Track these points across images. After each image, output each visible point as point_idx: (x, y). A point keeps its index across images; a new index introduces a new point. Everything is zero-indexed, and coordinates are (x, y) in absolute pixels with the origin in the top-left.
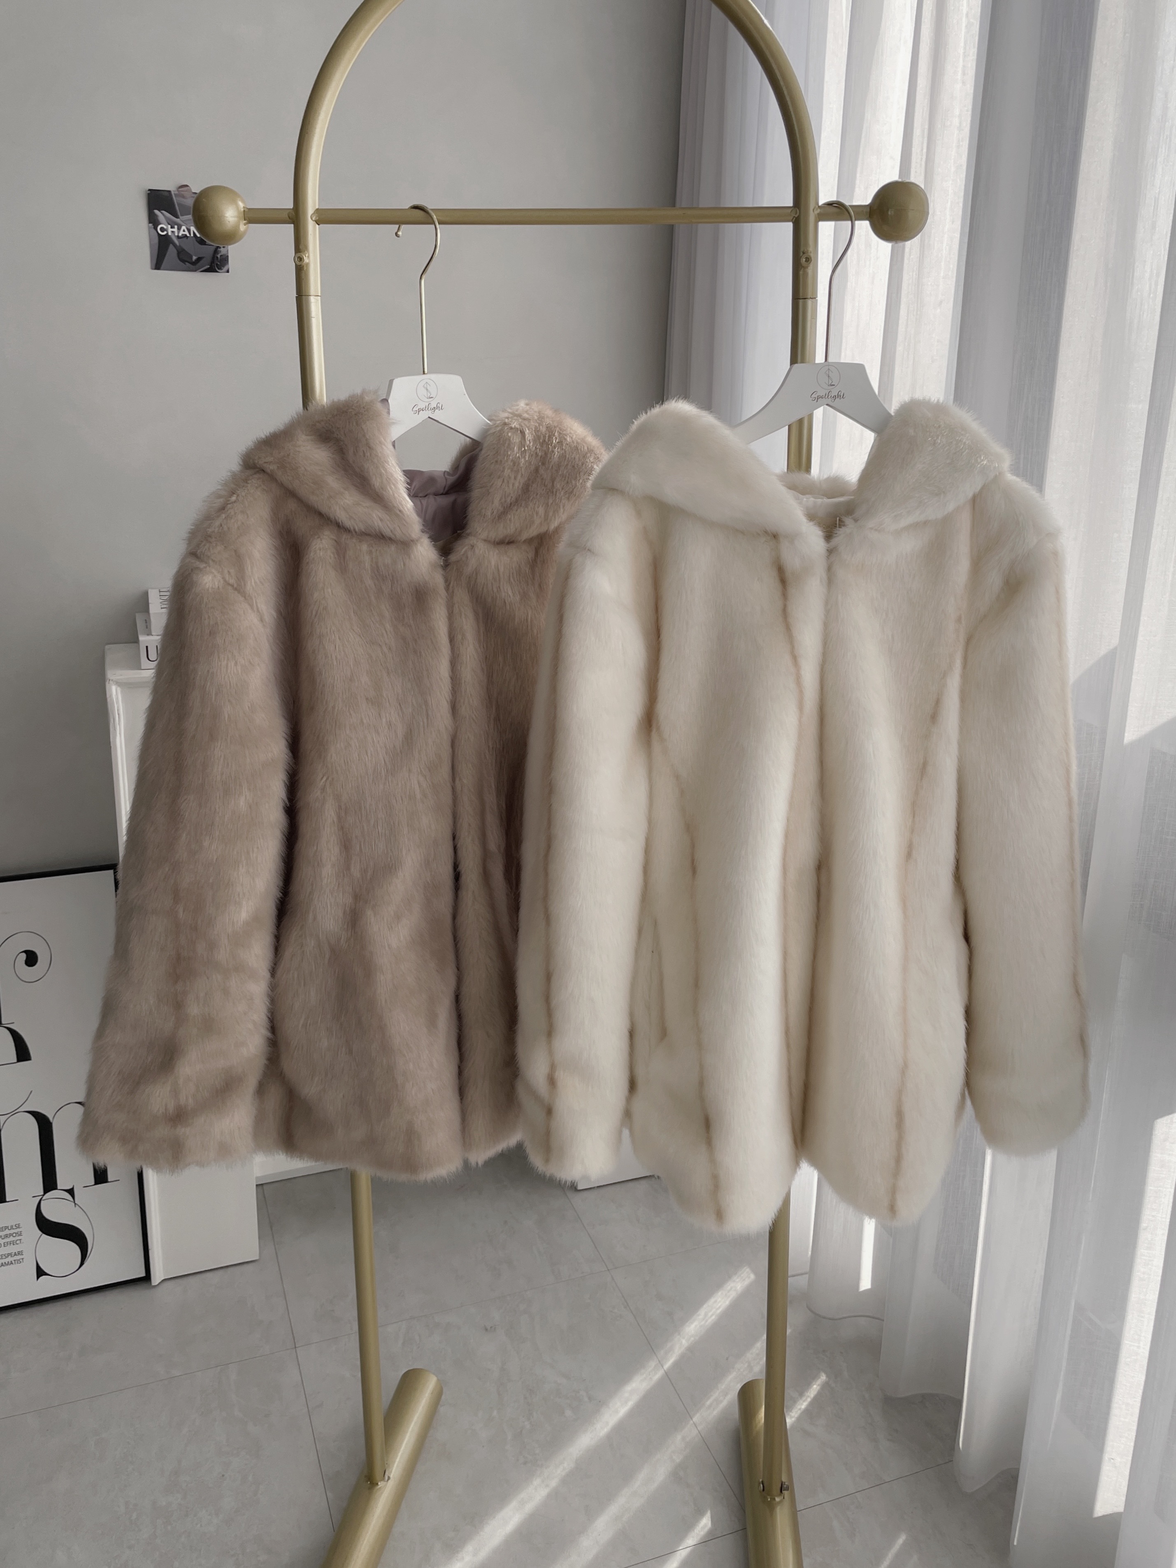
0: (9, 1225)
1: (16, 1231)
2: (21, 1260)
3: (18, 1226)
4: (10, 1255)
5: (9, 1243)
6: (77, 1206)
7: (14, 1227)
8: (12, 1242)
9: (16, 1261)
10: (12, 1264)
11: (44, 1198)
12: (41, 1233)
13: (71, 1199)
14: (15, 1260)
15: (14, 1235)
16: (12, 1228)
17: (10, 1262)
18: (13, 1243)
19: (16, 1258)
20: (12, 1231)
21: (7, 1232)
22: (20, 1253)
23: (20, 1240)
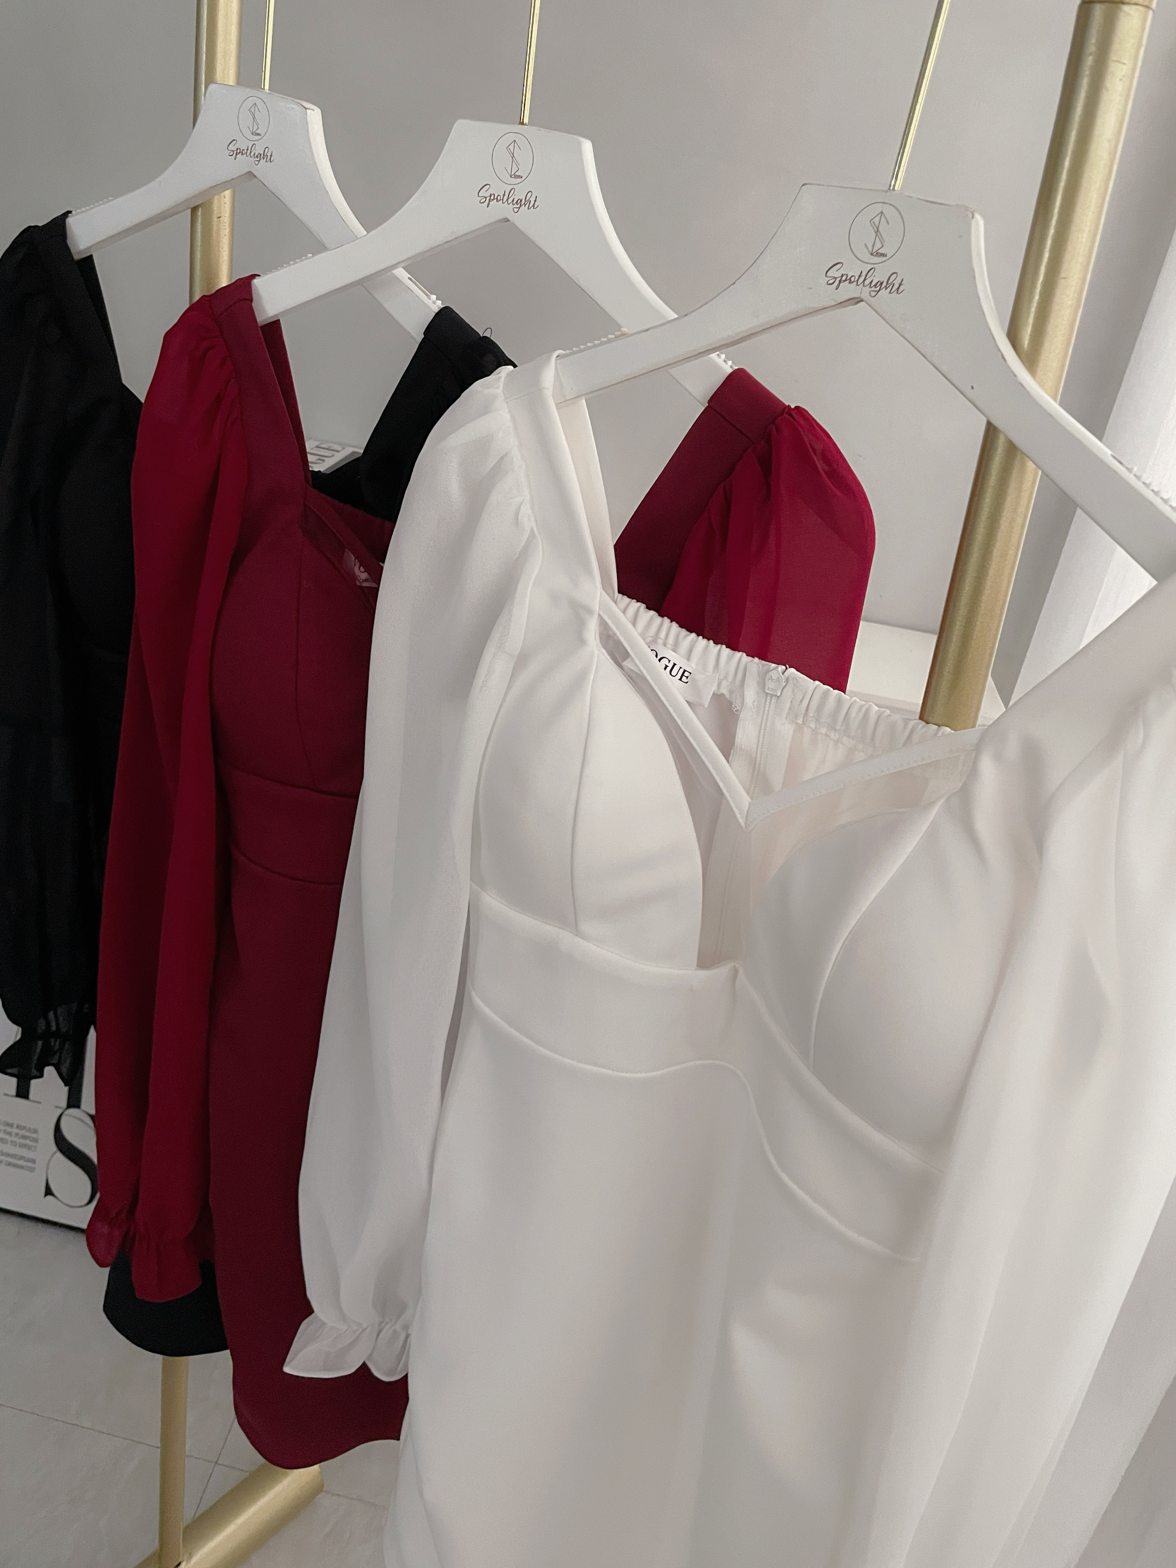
1: (34, 1135)
3: (35, 1131)
5: (24, 1145)
7: (32, 1131)
8: (26, 1146)
10: (23, 1169)
11: (65, 1113)
12: (56, 1149)
14: (27, 1166)
15: (30, 1139)
16: (30, 1130)
17: (20, 1167)
18: (29, 1148)
19: (29, 1164)
20: (28, 1134)
21: (24, 1132)
23: (35, 1147)
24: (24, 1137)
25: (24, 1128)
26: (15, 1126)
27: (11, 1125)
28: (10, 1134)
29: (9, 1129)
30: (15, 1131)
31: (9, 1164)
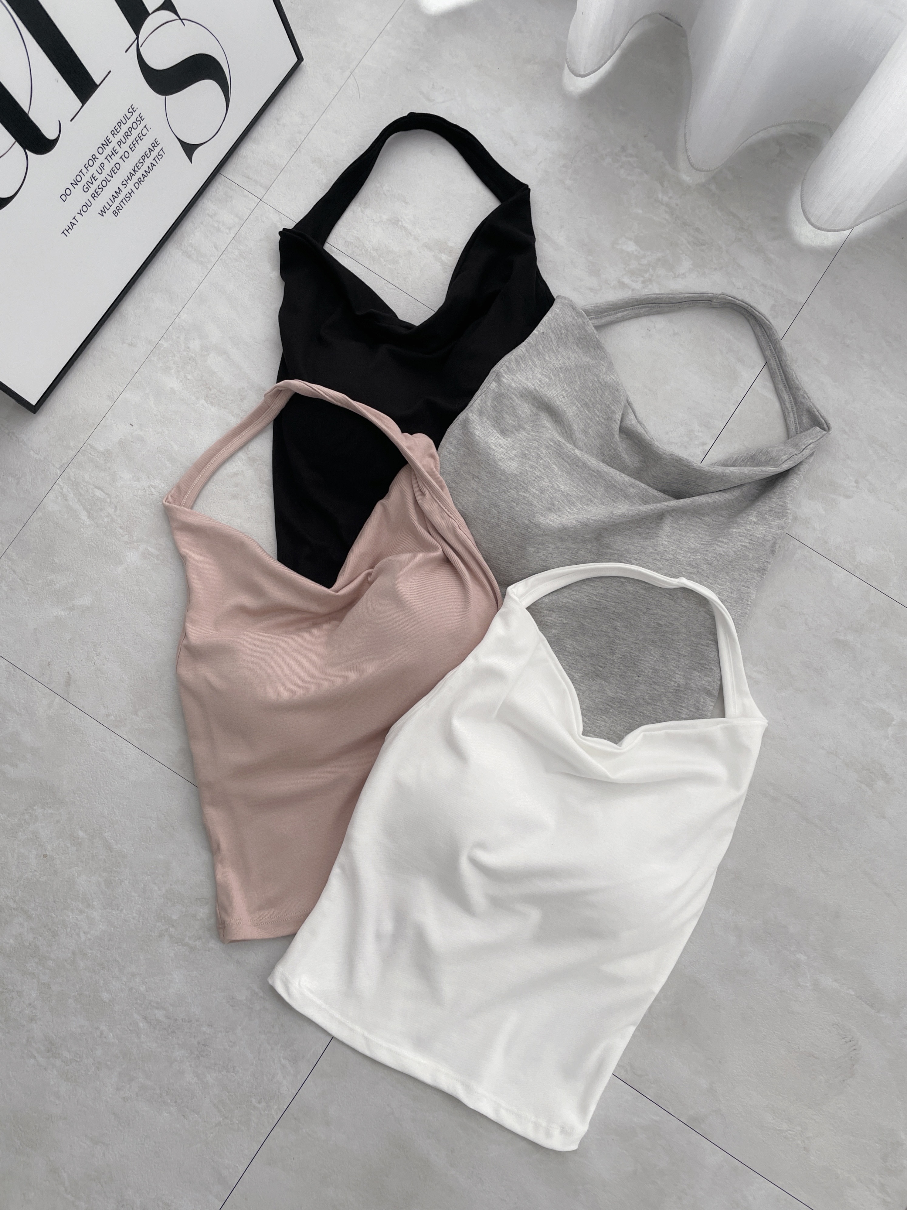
0: (120, 117)
1: (133, 119)
2: (161, 153)
3: (132, 110)
4: (145, 156)
5: (135, 142)
6: (183, 21)
7: (129, 115)
8: (138, 138)
9: (156, 159)
10: (154, 165)
11: (140, 45)
12: (164, 97)
13: (173, 16)
14: (154, 159)
15: (135, 126)
16: (127, 118)
17: (151, 168)
18: (140, 137)
19: (154, 154)
20: (129, 123)
21: (125, 128)
22: (155, 144)
23: (145, 127)
24: (127, 135)
25: (120, 123)
26: (111, 136)
27: (108, 142)
28: (114, 152)
29: (108, 150)
30: (115, 140)
31: (140, 181)
